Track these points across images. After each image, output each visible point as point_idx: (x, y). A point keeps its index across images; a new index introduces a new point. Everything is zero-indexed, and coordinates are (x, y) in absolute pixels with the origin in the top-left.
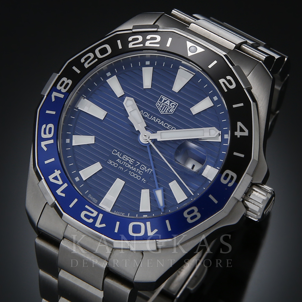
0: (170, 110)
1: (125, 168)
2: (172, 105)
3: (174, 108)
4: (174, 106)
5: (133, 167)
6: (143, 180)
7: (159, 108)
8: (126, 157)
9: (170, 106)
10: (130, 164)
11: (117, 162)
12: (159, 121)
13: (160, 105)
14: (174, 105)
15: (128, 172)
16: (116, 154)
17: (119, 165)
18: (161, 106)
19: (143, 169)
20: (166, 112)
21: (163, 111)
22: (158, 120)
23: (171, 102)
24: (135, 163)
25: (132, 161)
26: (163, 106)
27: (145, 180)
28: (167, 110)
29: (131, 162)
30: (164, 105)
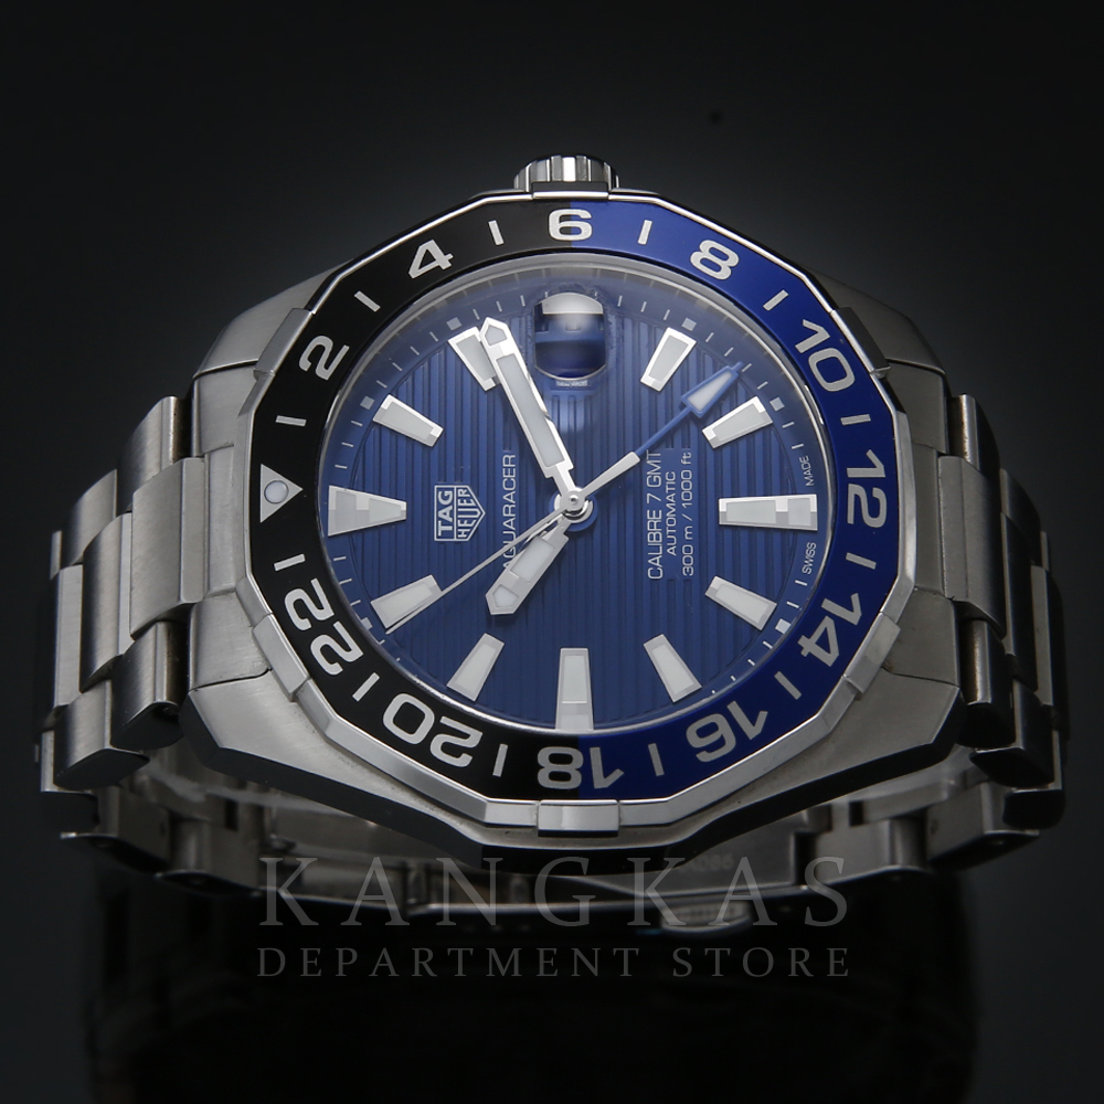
0: (463, 495)
1: (681, 523)
2: (446, 498)
3: (452, 489)
4: (447, 493)
5: (668, 505)
6: (687, 460)
7: (471, 528)
8: (652, 535)
9: (452, 503)
10: (664, 517)
11: (678, 550)
12: (507, 508)
13: (463, 531)
14: (443, 494)
15: (688, 511)
16: (658, 564)
17: (681, 541)
18: (465, 524)
19: (657, 479)
20: (473, 504)
21: (476, 513)
22: (507, 512)
23: (441, 507)
24: (655, 506)
25: (651, 516)
26: (462, 521)
27: (685, 457)
28: (465, 504)
29: (657, 515)
30: (458, 519)
